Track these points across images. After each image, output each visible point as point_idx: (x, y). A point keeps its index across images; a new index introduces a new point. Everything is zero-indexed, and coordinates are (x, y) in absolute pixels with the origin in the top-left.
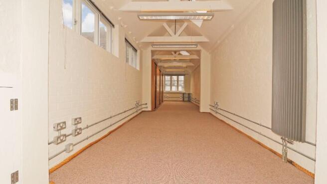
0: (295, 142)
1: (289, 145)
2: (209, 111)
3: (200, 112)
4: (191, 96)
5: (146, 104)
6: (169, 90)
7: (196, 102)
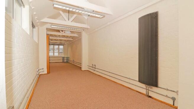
0: (153, 87)
1: (149, 89)
2: (88, 69)
3: (82, 71)
4: (69, 58)
5: (43, 69)
6: (52, 55)
7: (74, 63)
